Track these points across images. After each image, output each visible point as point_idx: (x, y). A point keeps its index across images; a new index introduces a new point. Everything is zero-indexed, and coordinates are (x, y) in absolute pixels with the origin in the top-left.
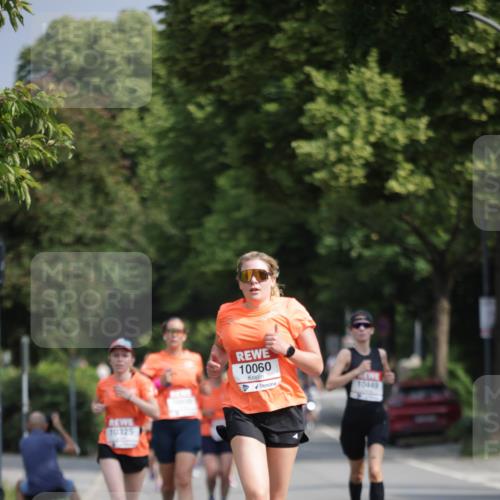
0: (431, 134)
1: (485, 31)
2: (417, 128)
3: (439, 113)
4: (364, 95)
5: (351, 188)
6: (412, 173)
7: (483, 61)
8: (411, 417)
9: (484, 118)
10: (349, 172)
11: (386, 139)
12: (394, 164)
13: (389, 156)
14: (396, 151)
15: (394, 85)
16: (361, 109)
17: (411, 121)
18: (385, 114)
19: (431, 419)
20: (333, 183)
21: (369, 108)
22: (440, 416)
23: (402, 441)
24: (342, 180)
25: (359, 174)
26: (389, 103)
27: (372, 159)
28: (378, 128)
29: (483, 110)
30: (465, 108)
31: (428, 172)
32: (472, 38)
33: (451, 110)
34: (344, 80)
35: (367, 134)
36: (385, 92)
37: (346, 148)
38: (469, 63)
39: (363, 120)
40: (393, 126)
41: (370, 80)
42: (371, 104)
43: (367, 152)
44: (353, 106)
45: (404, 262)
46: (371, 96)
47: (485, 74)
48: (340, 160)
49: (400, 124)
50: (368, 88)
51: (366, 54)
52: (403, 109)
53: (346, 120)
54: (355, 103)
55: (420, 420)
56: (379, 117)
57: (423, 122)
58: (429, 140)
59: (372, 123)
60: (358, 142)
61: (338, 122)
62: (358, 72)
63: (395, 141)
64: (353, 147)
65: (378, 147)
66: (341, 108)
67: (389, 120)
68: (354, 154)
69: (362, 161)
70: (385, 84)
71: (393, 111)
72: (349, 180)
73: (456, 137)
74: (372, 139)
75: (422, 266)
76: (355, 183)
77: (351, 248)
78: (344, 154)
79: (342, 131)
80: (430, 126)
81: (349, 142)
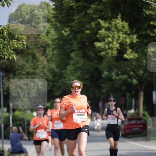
0: (137, 40)
1: (155, 8)
2: (133, 38)
3: (140, 33)
4: (117, 28)
5: (113, 57)
6: (132, 52)
7: (154, 17)
8: (131, 128)
9: (154, 35)
10: (112, 52)
11: (123, 42)
12: (126, 50)
13: (124, 47)
14: (127, 45)
15: (126, 25)
16: (116, 32)
17: (131, 36)
18: (123, 34)
19: (138, 129)
20: (107, 56)
21: (118, 32)
22: (140, 128)
23: (128, 136)
24: (110, 55)
25: (115, 53)
26: (124, 30)
27: (119, 48)
28: (121, 38)
29: (154, 32)
30: (148, 32)
31: (137, 52)
32: (150, 10)
33: (144, 33)
34: (110, 24)
35: (117, 40)
36: (123, 27)
37: (111, 45)
38: (149, 18)
39: (116, 36)
40: (126, 38)
41: (118, 23)
42: (119, 31)
43: (118, 46)
44: (113, 31)
45: (129, 80)
46: (119, 28)
47: (154, 21)
48: (109, 48)
49: (128, 37)
50: (118, 26)
51: (117, 15)
52: (129, 32)
53: (111, 36)
54: (114, 30)
55: (134, 129)
56: (121, 35)
57: (135, 36)
58: (137, 42)
59: (119, 37)
60: (115, 43)
61: (109, 37)
62: (115, 21)
63: (126, 42)
64: (113, 44)
65: (121, 44)
66: (109, 32)
67: (124, 36)
68: (113, 46)
69: (116, 49)
70: (123, 24)
71: (126, 33)
72: (112, 55)
73: (145, 41)
74: (119, 42)
75: (135, 81)
76: (114, 55)
77: (112, 76)
78: (110, 47)
79: (110, 39)
80: (137, 37)
81: (112, 43)
